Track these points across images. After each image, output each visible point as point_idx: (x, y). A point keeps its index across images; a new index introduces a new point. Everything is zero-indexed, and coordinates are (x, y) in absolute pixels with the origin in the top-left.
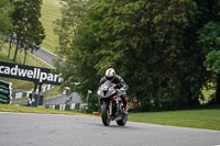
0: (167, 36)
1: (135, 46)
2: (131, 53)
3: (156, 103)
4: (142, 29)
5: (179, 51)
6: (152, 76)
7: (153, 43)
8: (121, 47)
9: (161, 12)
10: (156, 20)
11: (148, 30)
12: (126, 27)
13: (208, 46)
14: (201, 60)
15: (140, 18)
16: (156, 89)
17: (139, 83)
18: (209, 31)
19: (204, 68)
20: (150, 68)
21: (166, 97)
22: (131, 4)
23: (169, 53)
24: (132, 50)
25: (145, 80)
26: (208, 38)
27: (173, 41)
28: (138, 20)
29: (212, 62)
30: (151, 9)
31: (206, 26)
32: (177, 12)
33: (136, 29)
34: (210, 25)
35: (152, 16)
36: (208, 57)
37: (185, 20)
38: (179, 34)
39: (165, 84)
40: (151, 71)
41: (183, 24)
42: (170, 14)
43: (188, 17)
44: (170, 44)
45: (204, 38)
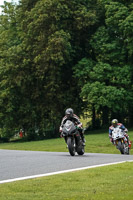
0: (47, 74)
1: (19, 83)
2: (16, 90)
3: (40, 133)
4: (24, 69)
5: (57, 86)
6: (35, 110)
7: (35, 80)
8: (7, 85)
9: (40, 52)
10: (36, 60)
11: (30, 69)
12: (11, 68)
13: (83, 80)
14: (77, 92)
15: (22, 59)
16: (39, 120)
17: (24, 116)
18: (83, 66)
19: (80, 100)
20: (33, 102)
22: (14, 47)
23: (49, 88)
24: (16, 87)
25: (30, 113)
26: (82, 73)
27: (53, 78)
28: (21, 61)
29: (87, 93)
30: (31, 50)
31: (80, 62)
32: (55, 52)
33: (20, 69)
34: (84, 61)
35: (33, 57)
36: (83, 90)
37: (62, 58)
38: (57, 71)
39: (47, 116)
40: (35, 105)
41: (60, 62)
42: (48, 54)
43: (64, 55)
44: (50, 80)
45: (79, 73)
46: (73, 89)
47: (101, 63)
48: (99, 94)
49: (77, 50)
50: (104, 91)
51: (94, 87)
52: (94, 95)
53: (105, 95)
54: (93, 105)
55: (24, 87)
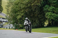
0: (35, 9)
4: (28, 7)
5: (38, 13)
7: (32, 11)
8: (23, 12)
10: (32, 5)
11: (30, 7)
12: (24, 7)
13: (46, 11)
15: (28, 4)
16: (33, 23)
18: (46, 7)
19: (45, 17)
21: (35, 25)
22: (26, 1)
23: (36, 13)
24: (26, 13)
26: (46, 9)
29: (47, 15)
30: (31, 2)
31: (45, 6)
32: (38, 3)
33: (27, 7)
34: (47, 6)
35: (31, 4)
36: (46, 14)
37: (40, 5)
38: (38, 8)
39: (35, 22)
40: (31, 18)
41: (39, 6)
42: (36, 3)
44: (36, 11)
45: (45, 9)
46: (43, 14)
47: (52, 7)
48: (51, 16)
49: (45, 2)
50: (52, 15)
51: (49, 13)
52: (49, 16)
53: (53, 16)
54: (49, 19)
55: (28, 13)
